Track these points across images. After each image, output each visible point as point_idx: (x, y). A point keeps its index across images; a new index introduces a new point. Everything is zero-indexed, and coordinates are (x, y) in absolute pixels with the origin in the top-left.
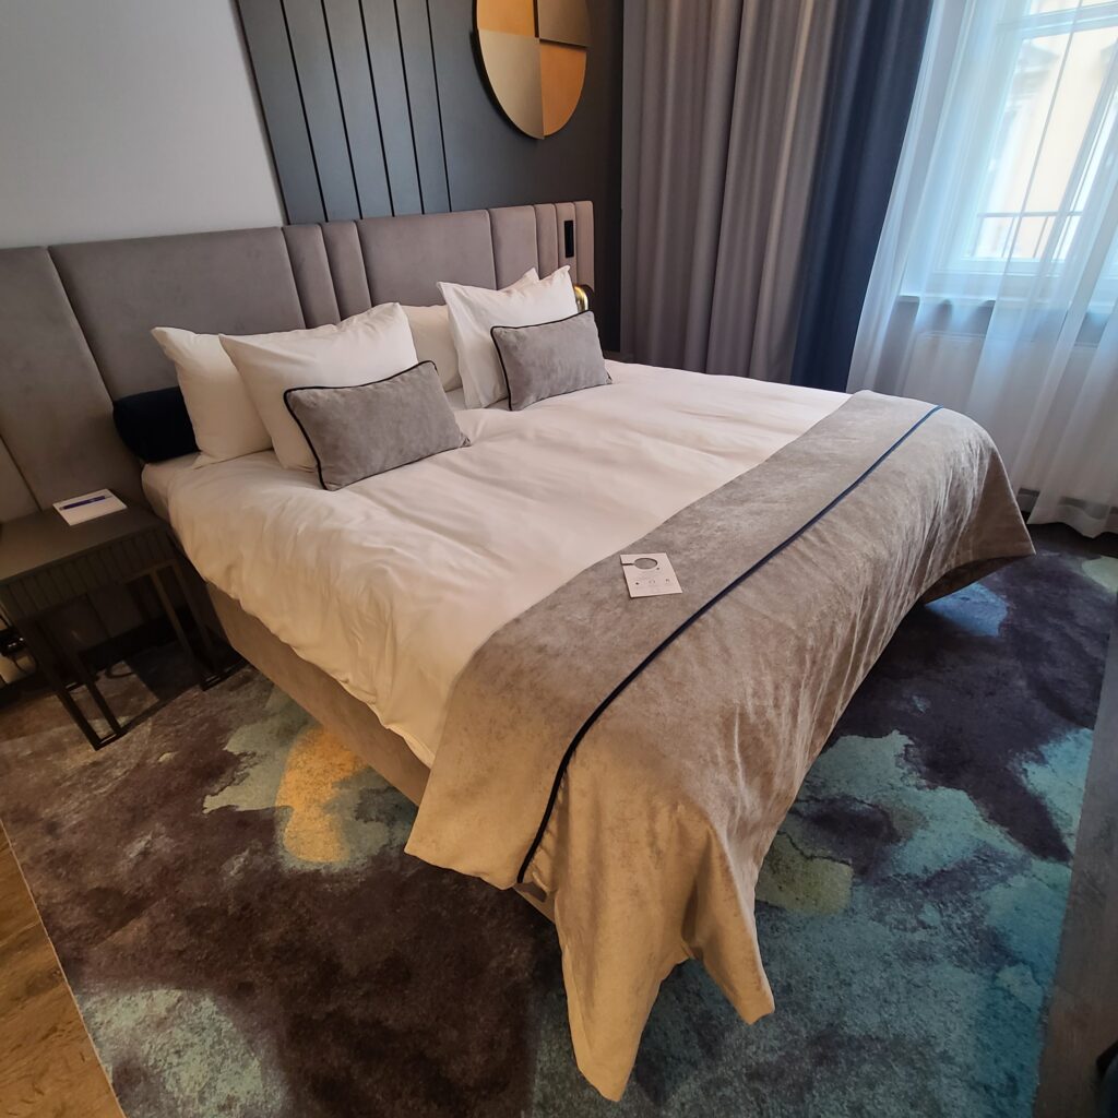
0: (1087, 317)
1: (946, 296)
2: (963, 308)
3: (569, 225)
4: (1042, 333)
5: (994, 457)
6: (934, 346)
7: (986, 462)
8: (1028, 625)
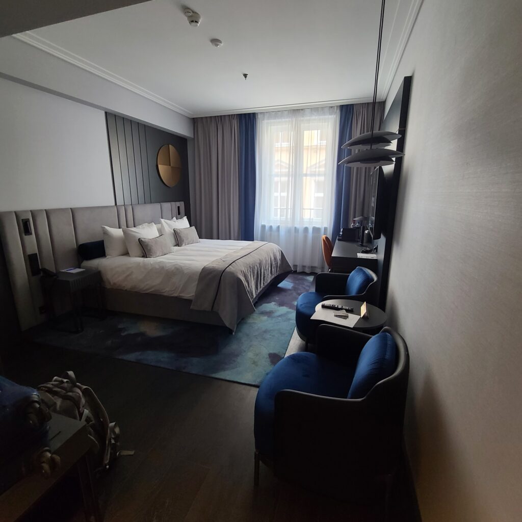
0: (295, 228)
1: (271, 225)
2: (274, 227)
3: (179, 207)
4: (289, 231)
5: (281, 252)
6: (271, 235)
7: (280, 252)
8: (296, 286)
